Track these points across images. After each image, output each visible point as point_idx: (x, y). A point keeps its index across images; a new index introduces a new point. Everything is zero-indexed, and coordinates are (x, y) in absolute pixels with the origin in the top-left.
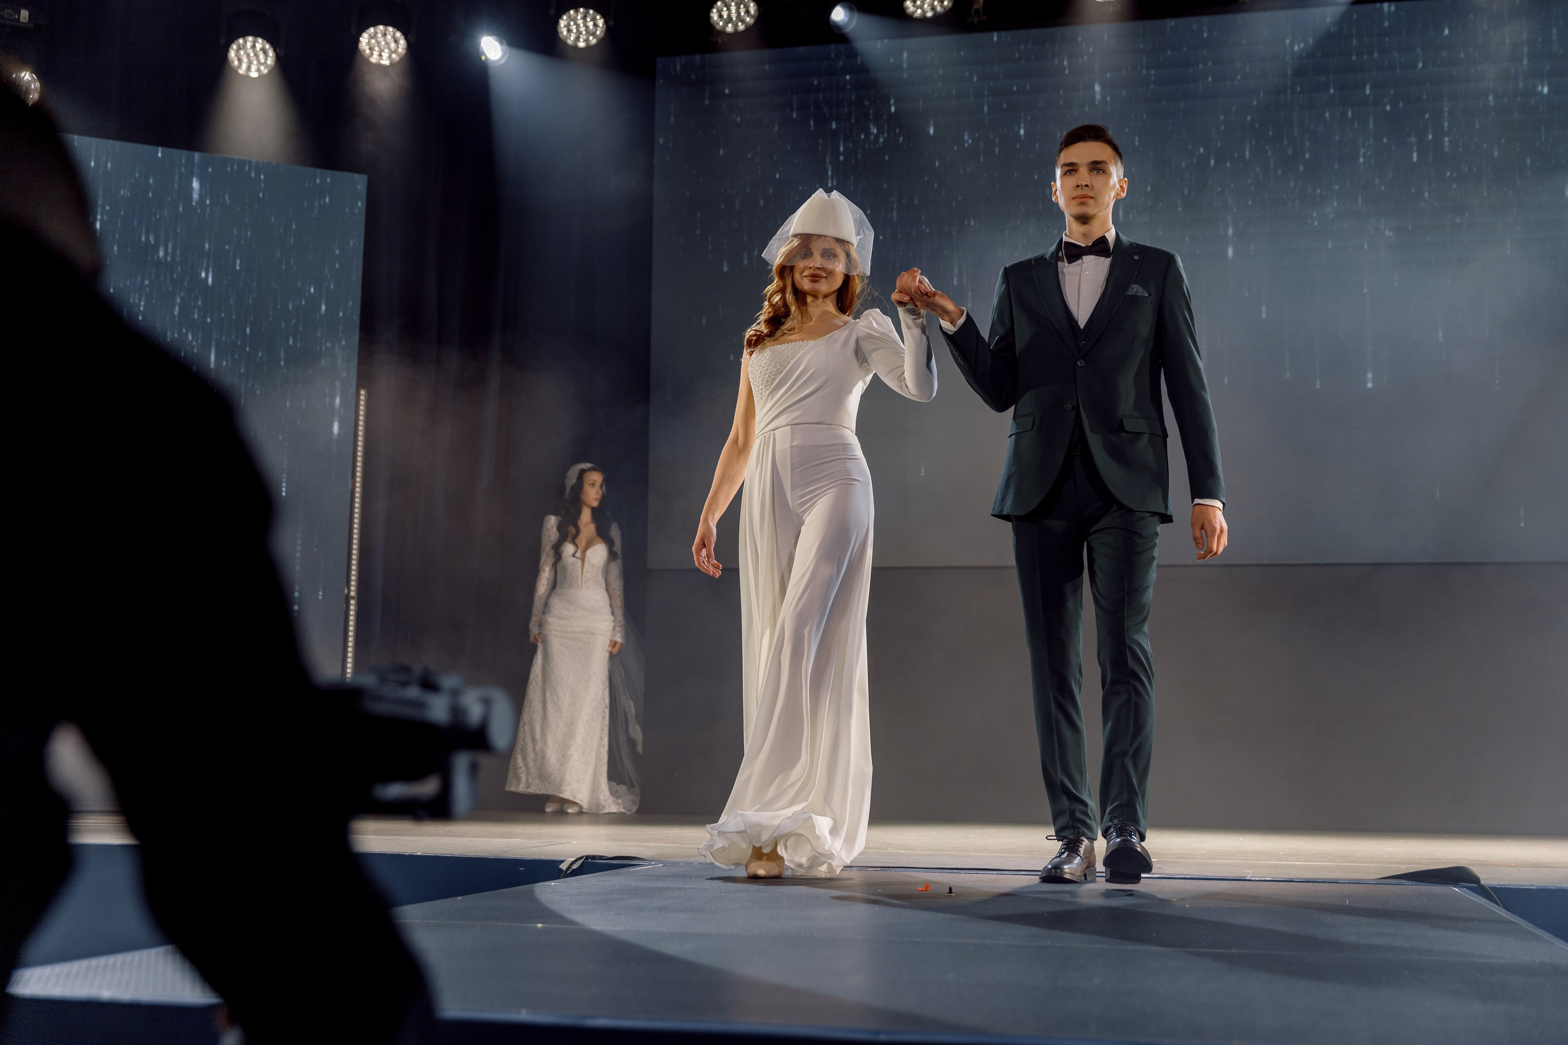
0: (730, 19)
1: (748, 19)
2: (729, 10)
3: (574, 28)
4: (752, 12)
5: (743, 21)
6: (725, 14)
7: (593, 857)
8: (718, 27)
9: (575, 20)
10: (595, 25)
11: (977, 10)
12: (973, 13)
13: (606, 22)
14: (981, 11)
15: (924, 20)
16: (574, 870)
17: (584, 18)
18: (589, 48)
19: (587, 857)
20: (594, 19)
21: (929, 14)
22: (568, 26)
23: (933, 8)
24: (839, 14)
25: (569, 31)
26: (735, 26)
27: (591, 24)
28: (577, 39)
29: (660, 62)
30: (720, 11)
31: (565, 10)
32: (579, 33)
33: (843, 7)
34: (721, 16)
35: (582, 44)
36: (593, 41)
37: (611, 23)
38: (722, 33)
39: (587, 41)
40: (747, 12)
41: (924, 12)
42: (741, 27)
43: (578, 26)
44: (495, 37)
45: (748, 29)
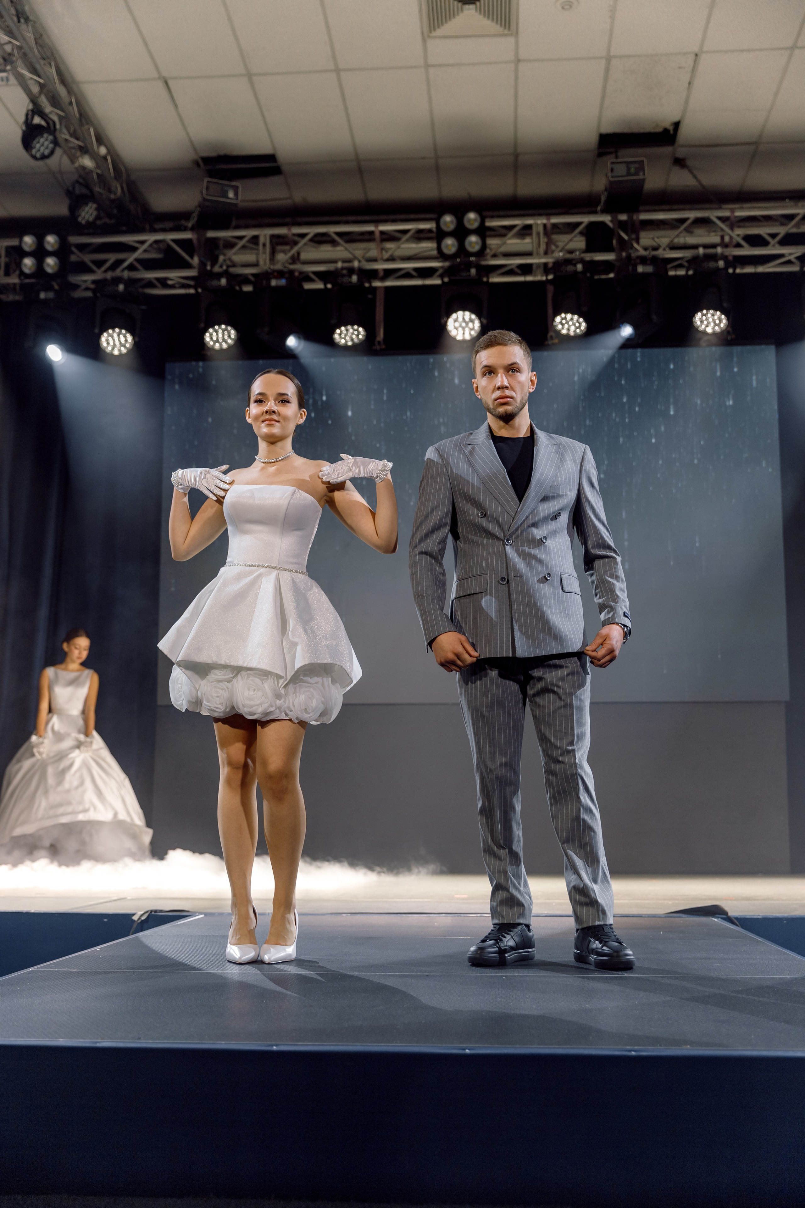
0: (217, 341)
1: (229, 341)
2: (217, 335)
3: (111, 343)
4: (233, 336)
5: (226, 342)
6: (215, 338)
7: (156, 911)
8: (209, 346)
9: (112, 337)
10: (126, 341)
11: (379, 342)
12: (376, 343)
13: (134, 339)
14: (382, 343)
15: (346, 347)
16: (142, 920)
17: (118, 335)
18: (121, 355)
19: (151, 911)
20: (125, 336)
21: (350, 343)
22: (107, 340)
23: (352, 340)
24: (292, 341)
25: (108, 343)
26: (221, 344)
27: (123, 339)
28: (113, 349)
29: (168, 366)
30: (211, 335)
31: (106, 330)
32: (115, 345)
33: (295, 337)
34: (211, 339)
35: (116, 352)
36: (124, 350)
37: (137, 339)
38: (212, 349)
39: (120, 350)
40: (229, 336)
41: (346, 342)
42: (225, 346)
43: (114, 341)
44: (57, 345)
45: (230, 347)
